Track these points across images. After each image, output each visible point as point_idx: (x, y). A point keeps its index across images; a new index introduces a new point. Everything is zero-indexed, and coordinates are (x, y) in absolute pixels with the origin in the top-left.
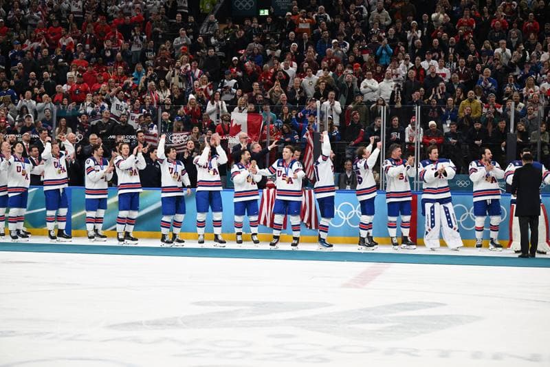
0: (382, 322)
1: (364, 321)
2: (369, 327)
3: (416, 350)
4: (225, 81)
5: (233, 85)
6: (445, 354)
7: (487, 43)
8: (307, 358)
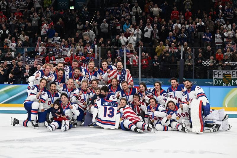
0: (124, 139)
1: (116, 139)
2: (119, 141)
3: (139, 150)
4: (55, 37)
5: (58, 40)
6: (152, 151)
7: (171, 21)
8: (90, 153)
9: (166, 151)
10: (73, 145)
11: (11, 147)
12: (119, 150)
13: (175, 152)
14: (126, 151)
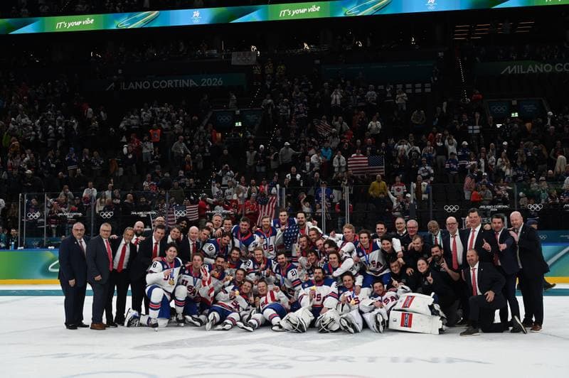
6: (372, 360)
9: (394, 360)
10: (251, 351)
11: (154, 357)
12: (322, 359)
13: (408, 361)
14: (331, 361)
